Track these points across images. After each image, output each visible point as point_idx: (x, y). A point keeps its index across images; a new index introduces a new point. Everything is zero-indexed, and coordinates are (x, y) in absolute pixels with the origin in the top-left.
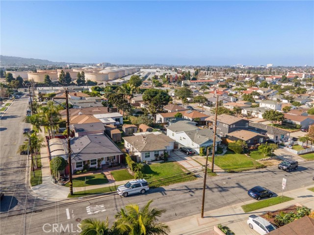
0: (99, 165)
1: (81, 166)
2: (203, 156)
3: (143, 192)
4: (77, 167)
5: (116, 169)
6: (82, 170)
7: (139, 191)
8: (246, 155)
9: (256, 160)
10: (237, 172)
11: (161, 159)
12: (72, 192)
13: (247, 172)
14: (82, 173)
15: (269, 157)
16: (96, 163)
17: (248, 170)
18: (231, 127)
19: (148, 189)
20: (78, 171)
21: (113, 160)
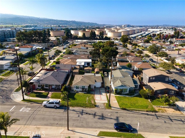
0: (49, 88)
1: (40, 87)
2: (115, 94)
3: (55, 107)
4: (38, 87)
5: (57, 92)
6: (40, 89)
7: (53, 106)
8: (149, 100)
9: (153, 106)
10: (128, 110)
11: (85, 91)
12: (23, 98)
13: (137, 112)
14: (40, 90)
15: (167, 106)
16: (47, 87)
17: (139, 111)
18: (151, 78)
19: (59, 106)
20: (39, 89)
21: (58, 87)
